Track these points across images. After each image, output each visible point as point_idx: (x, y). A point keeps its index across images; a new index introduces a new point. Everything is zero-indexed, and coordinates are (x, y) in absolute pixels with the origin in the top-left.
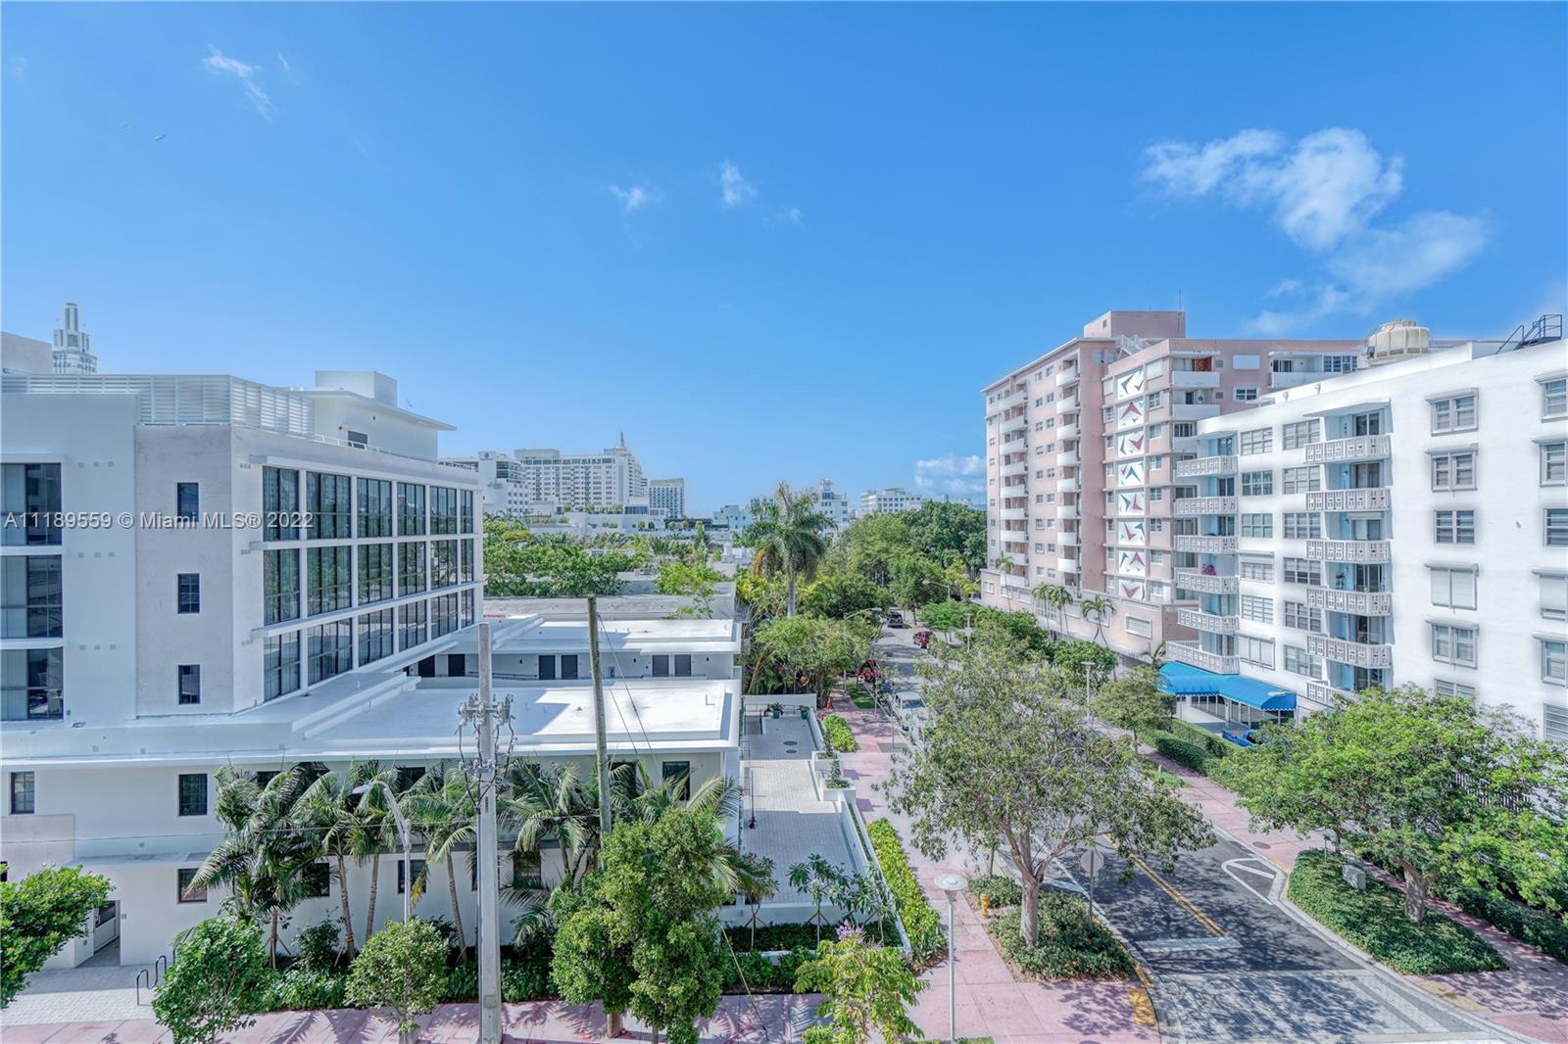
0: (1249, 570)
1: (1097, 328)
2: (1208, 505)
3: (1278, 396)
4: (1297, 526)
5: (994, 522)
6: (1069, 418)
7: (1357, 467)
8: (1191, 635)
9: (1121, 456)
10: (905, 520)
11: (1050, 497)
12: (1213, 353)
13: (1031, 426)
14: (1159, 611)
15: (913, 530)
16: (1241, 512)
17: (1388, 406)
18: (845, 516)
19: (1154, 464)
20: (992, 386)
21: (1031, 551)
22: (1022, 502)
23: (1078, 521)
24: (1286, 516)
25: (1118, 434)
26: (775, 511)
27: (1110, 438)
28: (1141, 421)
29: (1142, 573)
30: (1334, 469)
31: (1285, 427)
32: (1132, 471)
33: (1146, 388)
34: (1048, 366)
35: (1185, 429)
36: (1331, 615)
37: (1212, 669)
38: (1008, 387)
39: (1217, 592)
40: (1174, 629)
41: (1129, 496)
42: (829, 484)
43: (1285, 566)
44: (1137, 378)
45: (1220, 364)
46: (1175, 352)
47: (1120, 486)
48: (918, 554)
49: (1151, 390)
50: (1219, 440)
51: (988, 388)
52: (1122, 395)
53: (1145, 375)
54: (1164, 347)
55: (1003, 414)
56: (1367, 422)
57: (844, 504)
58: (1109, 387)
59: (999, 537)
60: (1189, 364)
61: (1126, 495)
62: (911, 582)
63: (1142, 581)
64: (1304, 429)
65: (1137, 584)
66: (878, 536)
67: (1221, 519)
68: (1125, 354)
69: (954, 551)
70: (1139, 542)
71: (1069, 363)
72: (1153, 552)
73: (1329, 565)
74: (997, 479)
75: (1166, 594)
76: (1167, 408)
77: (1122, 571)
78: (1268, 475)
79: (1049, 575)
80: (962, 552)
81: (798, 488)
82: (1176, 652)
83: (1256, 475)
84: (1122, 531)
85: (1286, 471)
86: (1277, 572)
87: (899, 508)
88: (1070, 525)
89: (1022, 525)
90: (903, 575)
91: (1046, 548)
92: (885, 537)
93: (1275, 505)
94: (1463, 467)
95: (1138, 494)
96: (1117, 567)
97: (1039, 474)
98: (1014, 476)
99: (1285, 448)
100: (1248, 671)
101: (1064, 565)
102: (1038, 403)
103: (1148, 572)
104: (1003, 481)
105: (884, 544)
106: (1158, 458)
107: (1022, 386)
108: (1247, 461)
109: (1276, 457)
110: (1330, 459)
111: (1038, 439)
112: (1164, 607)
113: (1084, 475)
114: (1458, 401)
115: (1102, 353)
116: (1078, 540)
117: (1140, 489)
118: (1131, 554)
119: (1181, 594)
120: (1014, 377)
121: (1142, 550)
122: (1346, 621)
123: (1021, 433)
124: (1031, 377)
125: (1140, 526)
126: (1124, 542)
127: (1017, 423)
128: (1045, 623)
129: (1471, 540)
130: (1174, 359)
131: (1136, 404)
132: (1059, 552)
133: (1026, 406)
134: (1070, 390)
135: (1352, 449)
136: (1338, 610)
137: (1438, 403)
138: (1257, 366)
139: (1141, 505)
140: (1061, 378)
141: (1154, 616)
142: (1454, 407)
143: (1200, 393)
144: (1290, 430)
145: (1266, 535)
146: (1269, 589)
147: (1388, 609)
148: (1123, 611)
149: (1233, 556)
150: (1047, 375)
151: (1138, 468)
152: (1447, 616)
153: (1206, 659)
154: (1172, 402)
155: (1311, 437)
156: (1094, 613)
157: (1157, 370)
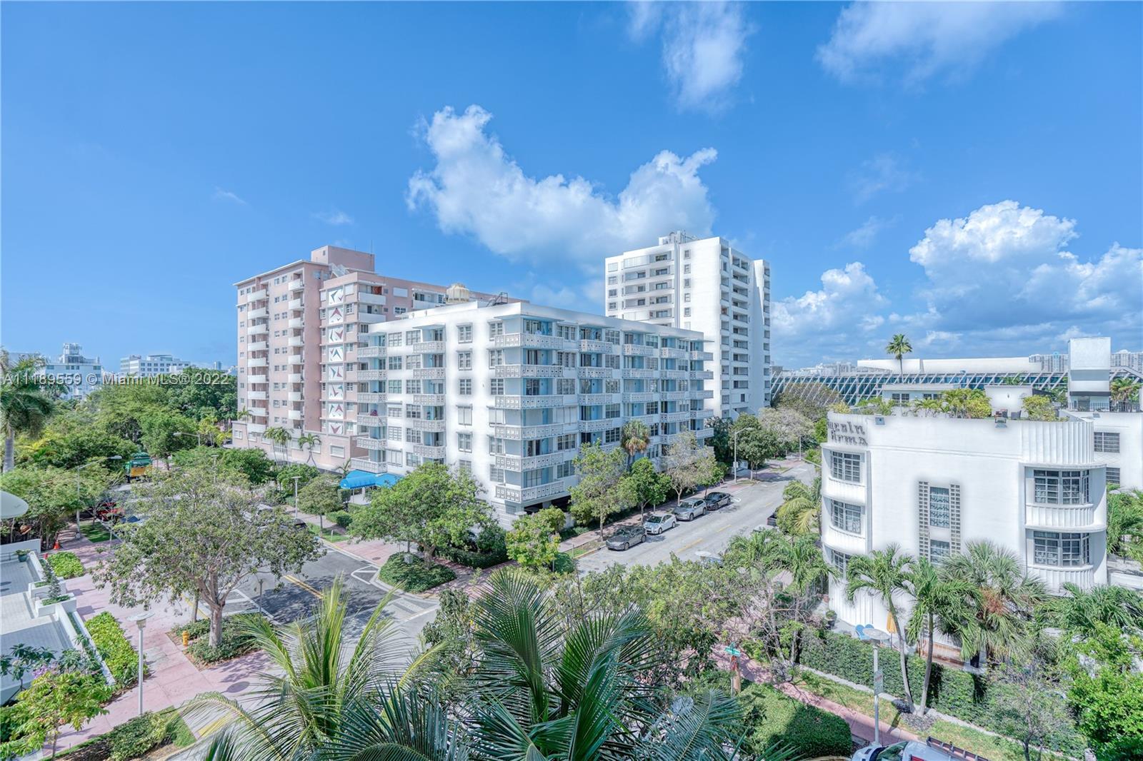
0: (391, 412)
1: (319, 256)
2: (372, 375)
3: (410, 314)
4: (412, 388)
5: (243, 385)
6: (298, 313)
7: (435, 356)
8: (363, 453)
9: (330, 342)
11: (284, 367)
12: (382, 285)
13: (272, 316)
14: (348, 440)
15: (170, 391)
16: (389, 379)
17: (444, 327)
19: (349, 348)
20: (244, 281)
21: (271, 406)
22: (264, 370)
23: (303, 384)
24: (408, 381)
25: (330, 327)
27: (324, 329)
28: (341, 321)
29: (341, 418)
30: (426, 356)
31: (407, 332)
32: (337, 352)
33: (345, 300)
34: (283, 276)
35: (364, 328)
36: (425, 433)
37: (373, 471)
38: (254, 285)
39: (376, 425)
40: (357, 452)
41: (335, 368)
42: (73, 348)
43: (407, 409)
44: (340, 293)
45: (387, 292)
46: (360, 281)
47: (330, 361)
48: (174, 412)
49: (347, 302)
50: (380, 337)
51: (239, 283)
52: (332, 303)
53: (344, 292)
54: (354, 277)
55: (251, 304)
56: (438, 334)
57: (97, 367)
58: (323, 296)
59: (246, 396)
60: (369, 290)
61: (333, 368)
62: (164, 435)
63: (341, 422)
64: (414, 335)
65: (339, 424)
66: (131, 397)
67: (380, 383)
68: (334, 276)
69: (210, 408)
70: (340, 398)
71: (298, 276)
72: (348, 404)
73: (424, 407)
74: (245, 352)
75: (354, 430)
76: (356, 315)
77: (331, 417)
78: (400, 359)
79: (283, 422)
80: (217, 409)
82: (357, 464)
83: (395, 358)
84: (331, 391)
85: (407, 357)
86: (403, 413)
87: (158, 373)
88: (297, 387)
89: (264, 387)
90: (155, 431)
91: (281, 403)
92: (138, 399)
93: (404, 375)
94: (468, 359)
95: (340, 367)
96: (328, 414)
97: (277, 351)
98: (259, 351)
99: (407, 345)
100: (392, 469)
101: (293, 415)
102: (277, 300)
103: (345, 416)
104: (250, 354)
105: (140, 404)
106: (351, 345)
107: (265, 286)
108: (393, 350)
109: (403, 349)
110: (426, 352)
111: (276, 326)
112: (351, 437)
113: (306, 354)
114: (467, 328)
115: (320, 272)
116: (302, 397)
117: (340, 364)
118: (336, 406)
119: (364, 429)
120: (259, 279)
121: (342, 403)
122: (431, 436)
123: (265, 320)
124: (271, 281)
125: (341, 388)
126: (332, 398)
127: (260, 312)
128: (274, 456)
129: (470, 393)
131: (339, 310)
132: (290, 405)
133: (267, 302)
134: (298, 294)
135: (432, 347)
136: (426, 430)
137: (461, 328)
138: (406, 296)
139: (342, 374)
140: (293, 285)
141: (346, 443)
142: (466, 330)
143: (375, 308)
144: (409, 335)
145: (399, 392)
146: (398, 422)
147: (444, 428)
148: (328, 441)
149: (385, 404)
150: (283, 281)
151: (340, 350)
152: (462, 429)
153: (370, 465)
154: (359, 311)
155: (417, 339)
156: (307, 445)
157: (351, 290)
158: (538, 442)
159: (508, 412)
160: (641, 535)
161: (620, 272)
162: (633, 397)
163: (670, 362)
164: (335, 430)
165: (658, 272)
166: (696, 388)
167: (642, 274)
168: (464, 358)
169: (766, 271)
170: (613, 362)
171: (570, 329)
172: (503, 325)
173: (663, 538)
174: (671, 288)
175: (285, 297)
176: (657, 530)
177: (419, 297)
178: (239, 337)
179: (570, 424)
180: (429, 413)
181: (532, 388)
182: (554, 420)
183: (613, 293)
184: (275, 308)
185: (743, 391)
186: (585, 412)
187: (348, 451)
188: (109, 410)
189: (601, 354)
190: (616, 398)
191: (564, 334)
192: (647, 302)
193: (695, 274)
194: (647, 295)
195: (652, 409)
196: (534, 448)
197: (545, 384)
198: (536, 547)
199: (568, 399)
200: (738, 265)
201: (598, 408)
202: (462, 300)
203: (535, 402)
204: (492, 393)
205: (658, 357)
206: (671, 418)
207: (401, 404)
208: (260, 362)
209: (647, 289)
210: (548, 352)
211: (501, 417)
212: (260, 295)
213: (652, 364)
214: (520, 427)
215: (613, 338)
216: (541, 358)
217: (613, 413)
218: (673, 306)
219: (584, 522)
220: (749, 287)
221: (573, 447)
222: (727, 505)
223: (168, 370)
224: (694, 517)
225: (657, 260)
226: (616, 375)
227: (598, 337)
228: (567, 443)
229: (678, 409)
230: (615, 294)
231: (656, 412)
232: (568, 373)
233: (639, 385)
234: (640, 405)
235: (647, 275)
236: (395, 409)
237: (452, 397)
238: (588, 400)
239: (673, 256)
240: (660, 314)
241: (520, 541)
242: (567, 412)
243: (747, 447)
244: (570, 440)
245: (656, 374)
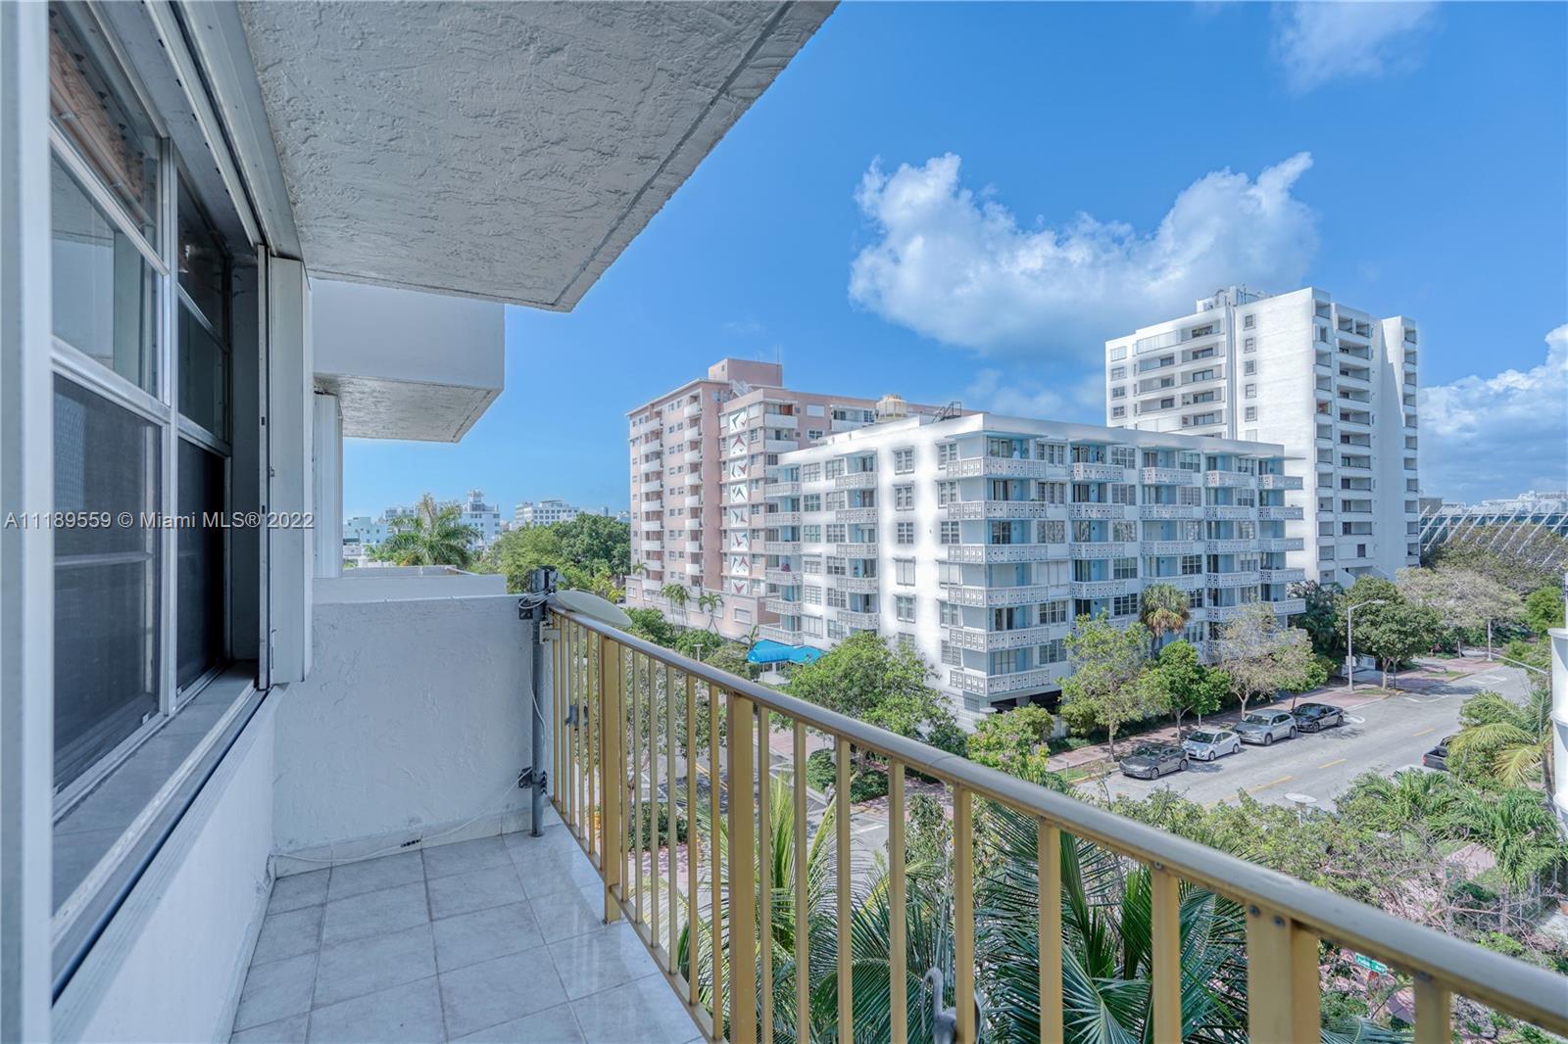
0: (808, 566)
1: (717, 372)
2: (783, 519)
3: (829, 439)
4: (836, 535)
5: (636, 534)
6: (695, 445)
7: (864, 493)
8: (772, 619)
9: (732, 479)
10: (557, 532)
11: (680, 511)
12: (793, 402)
13: (666, 450)
14: (755, 602)
15: (565, 541)
16: (805, 523)
17: (876, 453)
18: (498, 529)
19: (754, 485)
20: (635, 411)
21: (666, 558)
22: (659, 515)
23: (701, 532)
24: (828, 526)
25: (731, 460)
26: (418, 523)
27: (725, 463)
28: (745, 452)
29: (746, 574)
30: (850, 492)
31: (827, 463)
32: (740, 491)
33: (749, 426)
34: (679, 400)
35: (772, 459)
36: (851, 594)
37: (786, 643)
38: (648, 414)
39: (789, 584)
40: (767, 617)
41: (738, 511)
42: (477, 495)
43: (828, 563)
44: (743, 416)
45: (798, 411)
46: (767, 399)
47: (732, 502)
48: (567, 565)
49: (752, 427)
50: (792, 470)
51: (631, 412)
52: (734, 429)
53: (748, 415)
54: (759, 395)
55: (643, 437)
56: (866, 462)
57: (496, 516)
58: (723, 421)
59: (640, 547)
60: (777, 409)
61: (736, 510)
63: (746, 579)
64: (836, 465)
65: (743, 582)
66: (530, 547)
67: (793, 529)
68: (736, 396)
69: (603, 560)
70: (744, 549)
71: (695, 398)
72: (754, 556)
73: (850, 560)
74: (638, 494)
75: (762, 589)
76: (762, 442)
77: (734, 572)
78: (818, 497)
79: (681, 578)
80: (610, 562)
81: (442, 499)
82: (766, 632)
83: (812, 497)
85: (828, 494)
86: (823, 568)
87: (550, 521)
88: (695, 535)
89: (658, 535)
91: (678, 554)
92: (536, 549)
93: (824, 518)
94: (909, 495)
95: (744, 509)
96: (730, 569)
97: (672, 492)
98: (652, 492)
99: (827, 479)
100: (809, 641)
101: (691, 569)
102: (671, 430)
103: (751, 572)
104: (644, 496)
105: (536, 556)
106: (757, 481)
107: (659, 414)
108: (810, 486)
109: (821, 484)
110: (851, 487)
111: (671, 461)
112: (759, 598)
113: (705, 494)
114: (906, 453)
115: (719, 393)
116: (701, 548)
117: (744, 506)
118: (739, 558)
119: (773, 588)
120: (653, 405)
121: (746, 555)
122: (859, 599)
123: (659, 455)
124: (665, 407)
125: (745, 536)
126: (735, 549)
127: (654, 446)
128: (672, 618)
129: (912, 542)
130: (766, 404)
131: (742, 437)
132: (688, 558)
133: (662, 432)
134: (695, 421)
135: (857, 481)
136: (853, 591)
137: (898, 454)
138: (822, 415)
139: (746, 518)
140: (688, 410)
141: (752, 606)
142: (905, 456)
143: (785, 432)
144: (830, 466)
145: (818, 540)
146: (819, 580)
147: (877, 588)
148: (732, 604)
149: (800, 556)
150: (678, 407)
151: (744, 489)
152: (902, 590)
153: (782, 635)
154: (766, 438)
155: (840, 470)
156: (707, 606)
157: (755, 412)
158: (1010, 611)
159: (968, 568)
160: (1179, 760)
161: (1130, 358)
162: (1160, 548)
163: (1222, 494)
164: (739, 589)
165: (1196, 355)
166: (1270, 533)
167: (1167, 360)
168: (903, 495)
169: (1409, 336)
170: (1125, 494)
171: (1056, 449)
172: (958, 446)
173: (1218, 768)
174: (1219, 377)
175: (680, 426)
176: (1206, 754)
177: (839, 415)
178: (632, 475)
179: (1056, 585)
180: (856, 568)
181: (1002, 533)
182: (1034, 581)
183: (1119, 392)
184: (670, 440)
185: (1362, 539)
186: (1081, 569)
187: (755, 615)
188: (510, 561)
189: (1105, 484)
190: (1130, 550)
191: (1047, 456)
192: (1178, 402)
193: (1264, 353)
194: (1178, 391)
195: (1191, 566)
196: (1004, 619)
197: (1019, 529)
198: (1012, 759)
199: (1055, 550)
200: (1350, 330)
201: (1103, 563)
202: (898, 415)
203: (1005, 554)
204: (943, 542)
205: (1200, 485)
206: (1224, 580)
207: (819, 556)
208: (653, 506)
209: (1178, 381)
210: (1023, 482)
211: (956, 574)
212: (654, 424)
213: (1191, 497)
214: (984, 588)
215: (1124, 459)
216: (1013, 491)
217: (1125, 571)
218: (1224, 406)
219: (1083, 731)
220: (1373, 364)
221: (1063, 619)
222: (1336, 726)
223: (558, 517)
224: (1271, 740)
225: (1194, 336)
226: (1130, 513)
227: (1100, 458)
228: (1053, 614)
229: (1237, 566)
230: (1123, 394)
231: (1199, 571)
232: (1054, 512)
233: (1169, 528)
234: (1172, 559)
235: (1178, 359)
236: (812, 563)
237: (888, 549)
238: (1087, 551)
239: (1224, 328)
240: (1200, 420)
241: (988, 748)
242: (1053, 568)
243: (1375, 634)
244: (1059, 609)
245: (1198, 512)
